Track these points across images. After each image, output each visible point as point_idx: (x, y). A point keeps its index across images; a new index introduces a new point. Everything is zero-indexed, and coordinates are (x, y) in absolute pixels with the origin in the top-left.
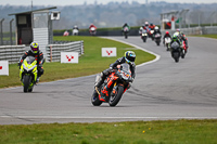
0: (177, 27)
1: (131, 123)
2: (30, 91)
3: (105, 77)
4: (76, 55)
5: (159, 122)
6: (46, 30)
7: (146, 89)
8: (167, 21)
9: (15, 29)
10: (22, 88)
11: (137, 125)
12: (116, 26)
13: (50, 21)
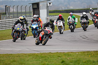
1: (84, 52)
7: (91, 37)
9: (32, 10)
11: (87, 53)
12: (77, 8)
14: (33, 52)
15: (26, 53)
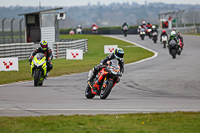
0: (173, 26)
1: (131, 115)
2: (41, 85)
3: (96, 72)
4: (80, 52)
5: (157, 114)
6: (53, 29)
7: (145, 84)
8: (164, 20)
9: (24, 28)
10: (32, 83)
11: (137, 117)
12: (117, 25)
13: (57, 21)
14: (28, 115)
15: (12, 116)
